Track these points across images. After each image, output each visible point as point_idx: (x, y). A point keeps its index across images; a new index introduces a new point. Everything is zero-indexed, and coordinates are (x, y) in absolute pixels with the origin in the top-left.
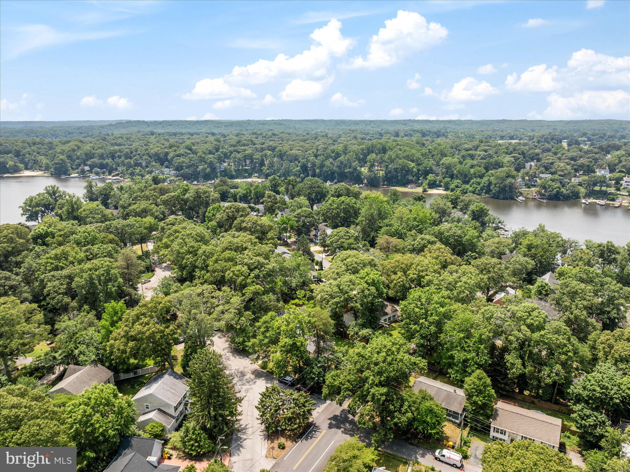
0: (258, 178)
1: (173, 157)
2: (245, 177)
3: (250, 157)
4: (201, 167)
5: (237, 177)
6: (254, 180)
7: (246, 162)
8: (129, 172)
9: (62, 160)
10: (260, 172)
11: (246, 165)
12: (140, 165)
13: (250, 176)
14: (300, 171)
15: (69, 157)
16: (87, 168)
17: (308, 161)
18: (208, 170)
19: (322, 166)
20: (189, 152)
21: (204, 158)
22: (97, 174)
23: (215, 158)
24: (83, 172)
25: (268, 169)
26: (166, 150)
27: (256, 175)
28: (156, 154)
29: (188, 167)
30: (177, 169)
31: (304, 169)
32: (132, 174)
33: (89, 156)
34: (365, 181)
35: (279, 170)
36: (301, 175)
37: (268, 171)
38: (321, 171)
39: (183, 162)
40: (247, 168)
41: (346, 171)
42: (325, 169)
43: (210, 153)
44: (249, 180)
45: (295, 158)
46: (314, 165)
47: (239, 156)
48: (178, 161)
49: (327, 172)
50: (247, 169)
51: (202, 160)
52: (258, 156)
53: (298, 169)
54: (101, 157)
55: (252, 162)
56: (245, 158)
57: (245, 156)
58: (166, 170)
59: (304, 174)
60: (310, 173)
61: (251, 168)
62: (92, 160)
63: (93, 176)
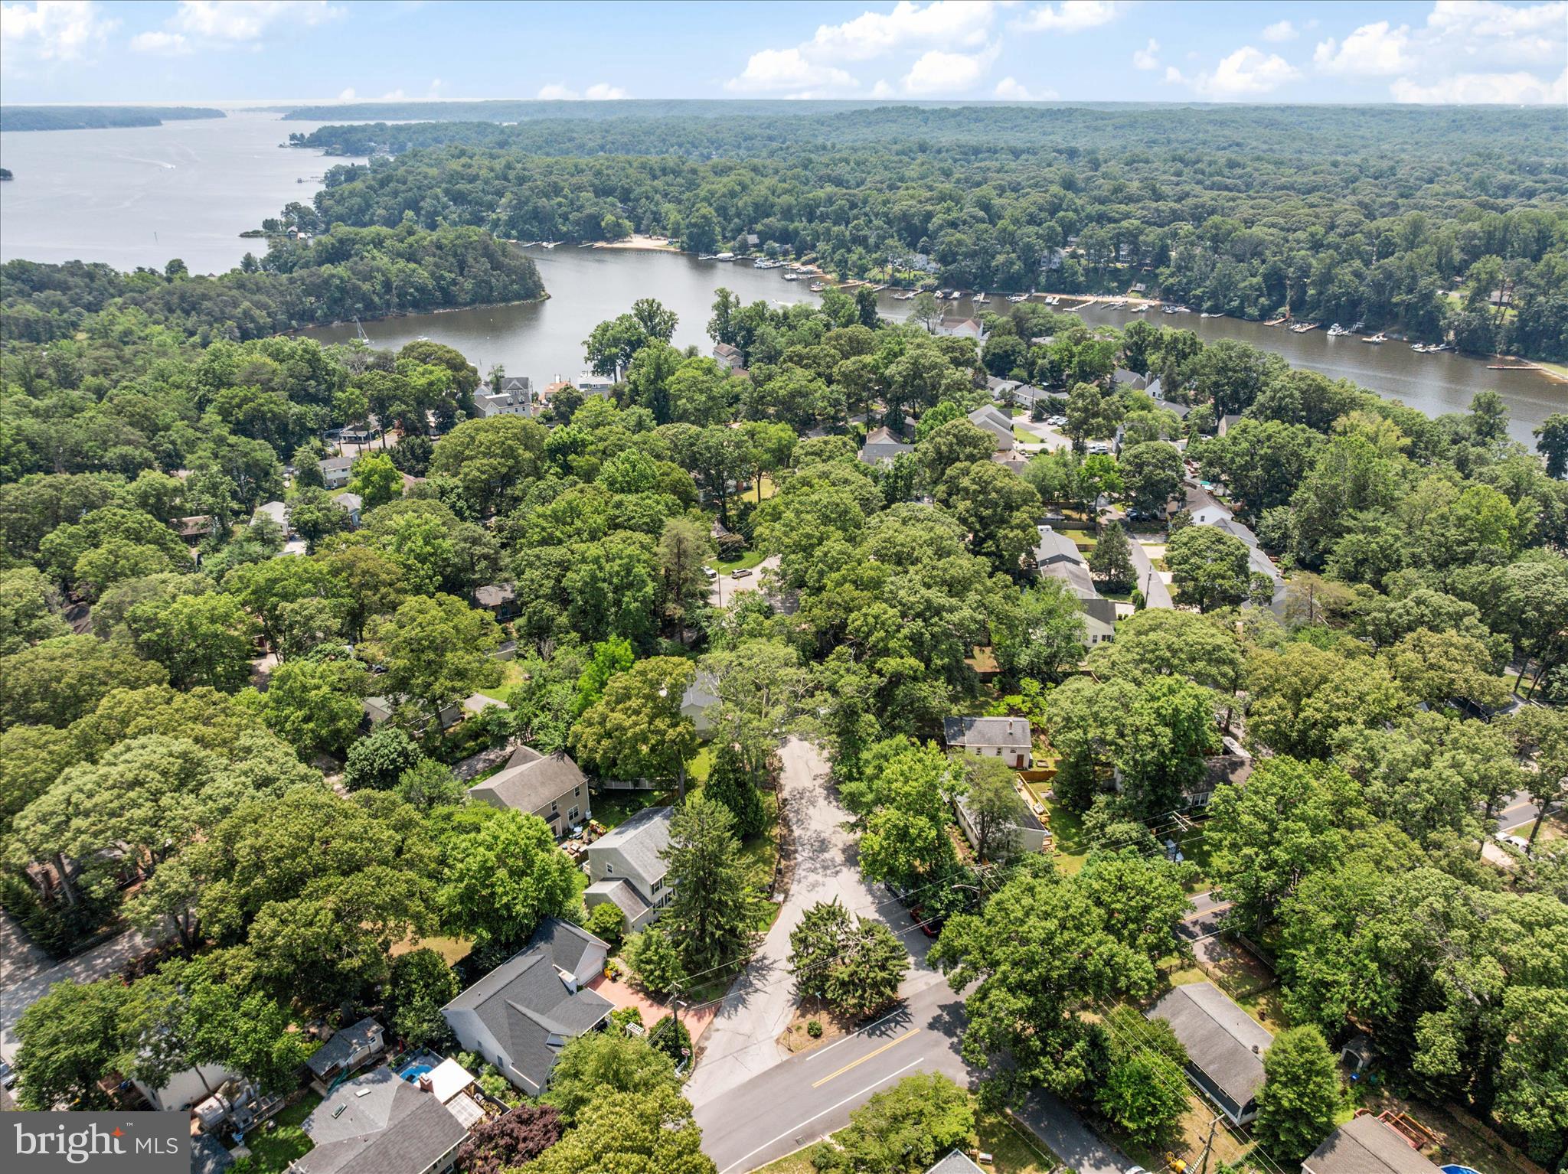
0: (1144, 295)
1: (941, 227)
2: (1109, 292)
3: (1133, 237)
4: (1001, 258)
5: (1087, 290)
6: (1131, 300)
7: (1117, 251)
8: (837, 257)
9: (704, 217)
10: (1151, 279)
11: (1117, 259)
12: (862, 241)
13: (1122, 290)
14: (1259, 289)
15: (722, 211)
16: (753, 239)
17: (1289, 261)
18: (1017, 266)
19: (1326, 279)
20: (982, 214)
21: (1012, 234)
22: (772, 255)
23: (1039, 236)
24: (744, 247)
25: (1172, 275)
26: (929, 208)
27: (1141, 287)
28: (905, 217)
29: (972, 255)
30: (944, 259)
31: (1275, 283)
32: (842, 264)
33: (763, 210)
34: (1451, 335)
35: (1203, 278)
36: (1262, 300)
37: (1171, 280)
38: (1320, 293)
39: (960, 243)
40: (1119, 265)
41: (1394, 300)
42: (1333, 289)
43: (1032, 220)
44: (1119, 300)
45: (1256, 250)
46: (1305, 271)
47: (1105, 232)
48: (948, 239)
49: (1337, 297)
50: (1117, 270)
51: (1008, 239)
52: (1151, 238)
53: (1255, 280)
54: (787, 214)
55: (1135, 251)
56: (1118, 240)
57: (1119, 234)
58: (919, 259)
59: (1269, 295)
60: (1289, 294)
61: (1131, 267)
62: (766, 221)
63: (762, 261)
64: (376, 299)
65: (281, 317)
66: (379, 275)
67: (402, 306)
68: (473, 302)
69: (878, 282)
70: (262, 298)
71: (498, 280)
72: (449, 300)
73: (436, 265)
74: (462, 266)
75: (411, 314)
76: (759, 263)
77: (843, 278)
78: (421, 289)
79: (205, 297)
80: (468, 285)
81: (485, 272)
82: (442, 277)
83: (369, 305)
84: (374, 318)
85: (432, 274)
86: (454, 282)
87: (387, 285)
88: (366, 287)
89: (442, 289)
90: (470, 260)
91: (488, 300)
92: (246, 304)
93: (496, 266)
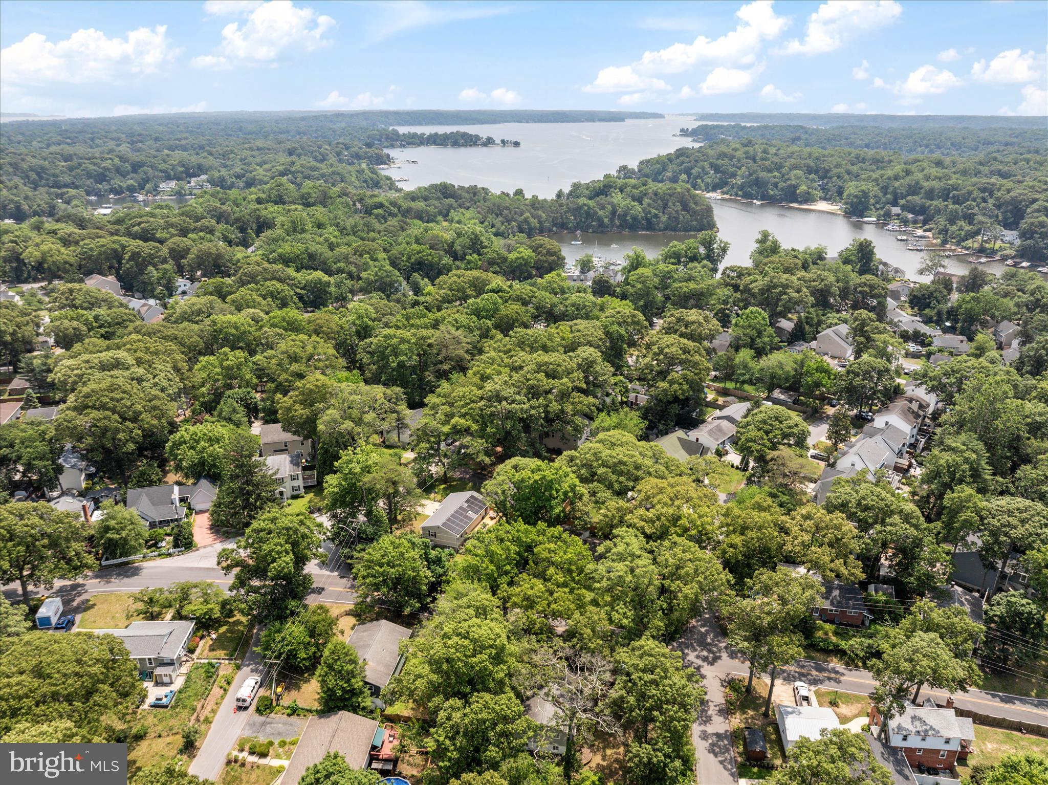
9: (863, 191)
15: (885, 190)
16: (896, 210)
22: (905, 222)
24: (888, 215)
30: (1023, 235)
33: (914, 189)
54: (930, 194)
62: (909, 198)
63: (894, 225)
64: (606, 220)
65: (547, 224)
66: (609, 207)
67: (621, 226)
68: (665, 229)
69: (967, 249)
70: (540, 212)
71: (684, 217)
72: (650, 226)
73: (649, 205)
74: (665, 206)
75: (626, 232)
76: (890, 227)
77: (945, 242)
78: (635, 218)
79: (507, 208)
80: (664, 218)
81: (677, 212)
82: (650, 212)
83: (601, 224)
84: (602, 232)
85: (644, 210)
86: (656, 216)
87: (614, 213)
88: (601, 213)
89: (648, 220)
90: (670, 204)
91: (675, 229)
92: (528, 214)
93: (685, 207)
